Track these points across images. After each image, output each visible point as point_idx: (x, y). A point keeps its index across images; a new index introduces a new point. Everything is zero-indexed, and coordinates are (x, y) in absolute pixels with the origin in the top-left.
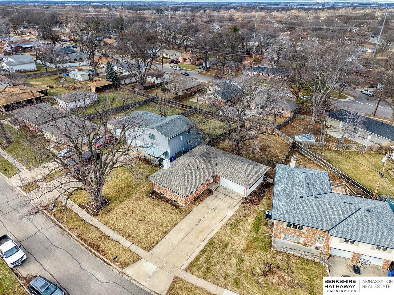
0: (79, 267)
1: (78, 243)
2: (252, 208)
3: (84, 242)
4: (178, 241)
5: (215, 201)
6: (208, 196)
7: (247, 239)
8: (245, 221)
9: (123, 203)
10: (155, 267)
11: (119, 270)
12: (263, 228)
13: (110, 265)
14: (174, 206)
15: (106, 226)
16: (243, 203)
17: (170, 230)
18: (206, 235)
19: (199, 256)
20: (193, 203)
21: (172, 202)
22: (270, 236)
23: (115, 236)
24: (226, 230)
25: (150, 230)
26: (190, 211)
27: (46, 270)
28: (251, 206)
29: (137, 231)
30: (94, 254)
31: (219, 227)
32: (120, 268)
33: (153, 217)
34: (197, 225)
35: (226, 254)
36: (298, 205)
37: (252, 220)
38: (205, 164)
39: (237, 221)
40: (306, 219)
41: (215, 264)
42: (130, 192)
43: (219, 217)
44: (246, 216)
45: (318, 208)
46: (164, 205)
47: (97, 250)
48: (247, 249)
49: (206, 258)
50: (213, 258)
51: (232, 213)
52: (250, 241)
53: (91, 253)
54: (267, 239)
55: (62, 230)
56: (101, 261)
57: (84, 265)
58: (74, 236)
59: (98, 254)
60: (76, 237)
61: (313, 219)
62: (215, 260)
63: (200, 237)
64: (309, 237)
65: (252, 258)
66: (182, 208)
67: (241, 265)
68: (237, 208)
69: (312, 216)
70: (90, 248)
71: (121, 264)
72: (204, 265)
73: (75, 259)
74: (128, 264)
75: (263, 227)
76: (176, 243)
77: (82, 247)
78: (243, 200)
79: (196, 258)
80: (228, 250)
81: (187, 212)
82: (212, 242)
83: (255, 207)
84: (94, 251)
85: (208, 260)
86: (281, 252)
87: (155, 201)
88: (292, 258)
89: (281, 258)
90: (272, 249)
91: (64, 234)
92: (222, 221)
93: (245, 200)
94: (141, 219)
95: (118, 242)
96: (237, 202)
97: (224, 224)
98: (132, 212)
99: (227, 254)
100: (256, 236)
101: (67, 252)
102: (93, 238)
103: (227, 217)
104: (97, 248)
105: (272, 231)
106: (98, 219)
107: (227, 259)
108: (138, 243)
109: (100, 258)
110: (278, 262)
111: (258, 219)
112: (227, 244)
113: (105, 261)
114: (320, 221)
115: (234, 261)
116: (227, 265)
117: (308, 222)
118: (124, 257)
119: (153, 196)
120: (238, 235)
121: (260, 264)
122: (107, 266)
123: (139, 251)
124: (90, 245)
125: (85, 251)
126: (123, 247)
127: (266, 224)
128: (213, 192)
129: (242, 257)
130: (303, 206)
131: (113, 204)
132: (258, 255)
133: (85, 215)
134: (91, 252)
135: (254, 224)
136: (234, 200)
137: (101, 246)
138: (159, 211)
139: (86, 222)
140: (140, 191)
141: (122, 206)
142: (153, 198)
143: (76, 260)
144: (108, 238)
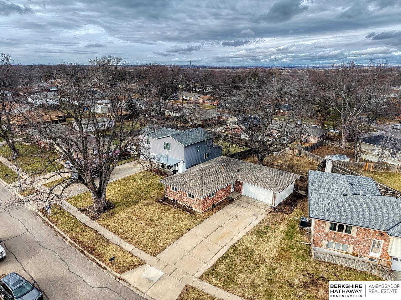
0: (67, 269)
1: (70, 245)
2: (283, 216)
3: (78, 244)
4: (192, 247)
5: (237, 209)
6: (228, 204)
7: (279, 247)
8: (276, 229)
9: (130, 208)
10: (161, 274)
11: (116, 275)
12: (298, 237)
13: (105, 269)
14: (189, 212)
15: (107, 229)
16: (271, 212)
17: (182, 235)
18: (226, 241)
19: (217, 262)
20: (210, 210)
21: (186, 208)
22: (308, 244)
23: (115, 239)
24: (252, 237)
25: (158, 234)
26: (207, 217)
27: (25, 271)
28: (281, 215)
29: (142, 235)
30: (88, 256)
31: (243, 233)
32: (116, 272)
33: (162, 221)
34: (216, 230)
35: (252, 262)
36: (342, 203)
37: (283, 227)
38: (226, 169)
39: (265, 228)
40: (355, 217)
41: (239, 273)
42: (139, 198)
43: (242, 224)
44: (275, 224)
45: (369, 206)
46: (177, 211)
47: (91, 253)
48: (279, 257)
49: (227, 266)
50: (235, 265)
51: (258, 221)
52: (283, 249)
53: (84, 256)
54: (304, 248)
55: (54, 231)
56: (95, 264)
57: (73, 267)
58: (67, 238)
59: (93, 257)
60: (69, 239)
61: (364, 218)
62: (238, 268)
63: (219, 243)
64: (361, 243)
65: (287, 267)
66: (198, 214)
67: (273, 275)
68: (264, 216)
69: (362, 215)
70: (83, 250)
71: (118, 268)
72: (225, 273)
73: (63, 261)
74: (127, 269)
75: (299, 235)
76: (189, 248)
77: (75, 249)
78: (271, 209)
79: (213, 265)
80: (255, 257)
81: (203, 218)
82: (234, 248)
83: (287, 216)
84: (88, 254)
85: (229, 268)
86: (325, 262)
87: (167, 207)
88: (340, 269)
89: (326, 269)
90: (312, 258)
91: (56, 236)
92: (247, 228)
93: (273, 209)
94: (149, 223)
95: (118, 245)
96: (264, 211)
97: (249, 231)
98: (138, 216)
99: (254, 262)
100: (290, 244)
101: (56, 253)
102: (89, 240)
103: (252, 224)
104: (92, 251)
105: (310, 240)
106: (98, 222)
107: (254, 267)
108: (143, 247)
109: (94, 261)
110: (323, 273)
111: (291, 228)
112: (253, 251)
113: (99, 265)
114: (374, 220)
115: (264, 270)
116: (255, 275)
117: (359, 221)
118: (124, 261)
119: (164, 202)
120: (267, 243)
121: (298, 274)
122: (102, 269)
123: (143, 255)
124: (85, 247)
125: (77, 253)
126: (123, 250)
127: (302, 233)
128: (235, 201)
129: (274, 266)
130: (349, 204)
131: (118, 209)
132: (294, 264)
133: (83, 218)
134: (85, 254)
135: (286, 232)
136: (259, 208)
137: (98, 248)
138: (170, 216)
139: (84, 224)
140: (150, 197)
141: (128, 210)
142: (164, 204)
143: (65, 262)
144: (108, 241)
